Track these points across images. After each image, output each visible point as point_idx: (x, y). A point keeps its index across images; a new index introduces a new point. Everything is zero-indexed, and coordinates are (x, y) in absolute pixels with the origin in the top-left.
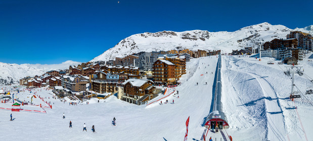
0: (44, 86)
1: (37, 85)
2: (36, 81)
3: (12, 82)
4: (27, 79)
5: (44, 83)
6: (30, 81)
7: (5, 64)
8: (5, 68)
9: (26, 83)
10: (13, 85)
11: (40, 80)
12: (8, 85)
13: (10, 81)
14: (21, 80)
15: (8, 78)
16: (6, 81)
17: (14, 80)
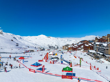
0: (80, 50)
1: (74, 49)
2: (74, 47)
3: (58, 48)
4: (67, 45)
5: (79, 48)
6: (69, 47)
7: (54, 38)
8: (54, 40)
9: (67, 48)
10: (58, 49)
11: (77, 46)
12: (56, 49)
13: (57, 47)
14: (63, 46)
15: (56, 45)
16: (54, 47)
17: (59, 47)
